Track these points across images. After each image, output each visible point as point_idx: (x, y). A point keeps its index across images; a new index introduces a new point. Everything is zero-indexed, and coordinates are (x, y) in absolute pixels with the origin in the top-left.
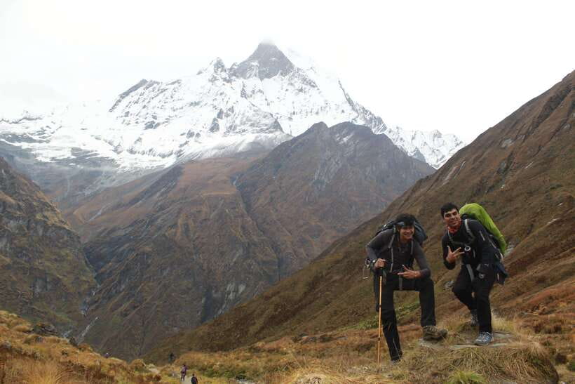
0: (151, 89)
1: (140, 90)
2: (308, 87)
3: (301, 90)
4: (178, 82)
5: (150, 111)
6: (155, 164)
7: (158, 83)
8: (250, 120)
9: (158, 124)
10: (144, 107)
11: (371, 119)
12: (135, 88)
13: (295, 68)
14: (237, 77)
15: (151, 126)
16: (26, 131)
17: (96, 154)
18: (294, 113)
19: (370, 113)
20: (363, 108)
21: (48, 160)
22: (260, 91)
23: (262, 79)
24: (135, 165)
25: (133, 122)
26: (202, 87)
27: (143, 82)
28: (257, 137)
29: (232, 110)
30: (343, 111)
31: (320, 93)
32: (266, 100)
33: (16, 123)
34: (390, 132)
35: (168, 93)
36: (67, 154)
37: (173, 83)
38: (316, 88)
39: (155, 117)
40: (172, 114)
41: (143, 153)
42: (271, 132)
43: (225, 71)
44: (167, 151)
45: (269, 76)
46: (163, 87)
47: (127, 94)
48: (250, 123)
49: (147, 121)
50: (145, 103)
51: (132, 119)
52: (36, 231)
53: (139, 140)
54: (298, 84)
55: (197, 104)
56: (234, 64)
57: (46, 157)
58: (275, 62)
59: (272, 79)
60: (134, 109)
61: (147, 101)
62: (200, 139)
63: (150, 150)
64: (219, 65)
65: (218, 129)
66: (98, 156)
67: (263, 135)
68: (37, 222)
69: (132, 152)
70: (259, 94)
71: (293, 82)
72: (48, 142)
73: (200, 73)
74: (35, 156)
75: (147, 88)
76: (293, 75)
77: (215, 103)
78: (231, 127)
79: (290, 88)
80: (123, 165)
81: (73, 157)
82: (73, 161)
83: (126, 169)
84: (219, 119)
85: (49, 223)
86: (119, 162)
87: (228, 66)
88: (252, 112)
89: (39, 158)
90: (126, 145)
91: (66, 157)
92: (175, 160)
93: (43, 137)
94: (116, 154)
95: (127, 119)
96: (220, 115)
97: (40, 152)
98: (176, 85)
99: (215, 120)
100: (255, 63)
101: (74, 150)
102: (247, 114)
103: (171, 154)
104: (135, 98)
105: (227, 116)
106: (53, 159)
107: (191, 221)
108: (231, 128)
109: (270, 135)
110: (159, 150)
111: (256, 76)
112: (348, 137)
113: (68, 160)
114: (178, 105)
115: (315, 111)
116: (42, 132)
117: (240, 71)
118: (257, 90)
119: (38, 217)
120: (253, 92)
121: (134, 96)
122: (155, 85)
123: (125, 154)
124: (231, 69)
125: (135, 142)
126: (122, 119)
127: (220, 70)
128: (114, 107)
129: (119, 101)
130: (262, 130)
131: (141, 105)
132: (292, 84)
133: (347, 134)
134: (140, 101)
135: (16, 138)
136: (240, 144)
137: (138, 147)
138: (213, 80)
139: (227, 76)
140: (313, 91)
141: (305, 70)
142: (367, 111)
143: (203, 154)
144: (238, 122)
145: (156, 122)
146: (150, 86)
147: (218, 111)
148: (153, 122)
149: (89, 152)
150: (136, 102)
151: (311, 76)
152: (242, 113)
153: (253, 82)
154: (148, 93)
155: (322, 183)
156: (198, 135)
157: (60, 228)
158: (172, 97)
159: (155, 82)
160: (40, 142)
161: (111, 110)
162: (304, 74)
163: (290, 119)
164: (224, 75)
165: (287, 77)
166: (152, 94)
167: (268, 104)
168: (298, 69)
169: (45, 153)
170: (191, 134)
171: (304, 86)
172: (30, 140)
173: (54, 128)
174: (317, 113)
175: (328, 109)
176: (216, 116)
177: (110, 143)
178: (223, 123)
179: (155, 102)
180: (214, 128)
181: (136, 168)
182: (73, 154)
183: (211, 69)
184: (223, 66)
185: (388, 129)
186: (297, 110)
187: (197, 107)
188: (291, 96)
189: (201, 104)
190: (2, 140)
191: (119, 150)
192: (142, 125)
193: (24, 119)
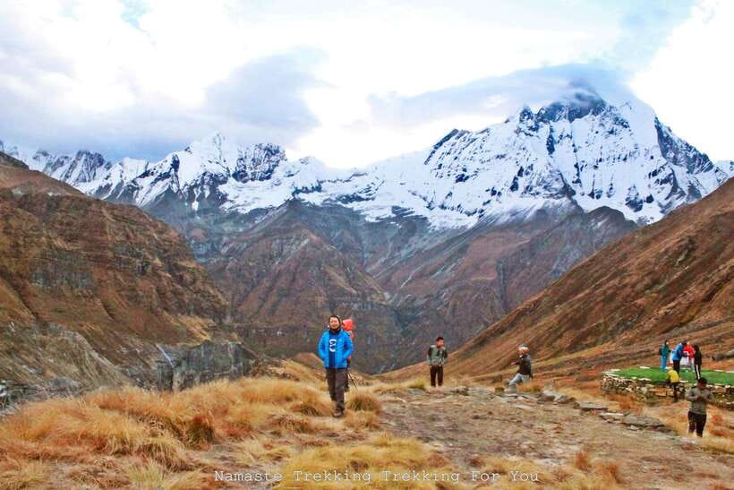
0: (462, 138)
1: (452, 140)
2: (620, 127)
3: (611, 132)
4: (487, 130)
5: (461, 162)
6: (460, 224)
7: (469, 133)
8: (545, 182)
9: (468, 177)
10: (456, 158)
11: (695, 157)
12: (448, 138)
13: (607, 107)
14: (545, 122)
15: (461, 179)
16: (355, 190)
17: (412, 212)
18: (600, 160)
19: (695, 150)
20: (687, 145)
21: (373, 220)
22: (568, 136)
23: (571, 120)
24: (444, 225)
25: (445, 175)
26: (509, 139)
27: (455, 131)
28: (546, 203)
29: (531, 167)
30: (652, 158)
31: (631, 134)
32: (573, 145)
33: (348, 181)
34: (717, 171)
35: (478, 143)
36: (388, 213)
37: (483, 132)
38: (628, 129)
39: (465, 170)
40: (481, 166)
41: (453, 209)
42: (559, 198)
43: (532, 118)
44: (471, 211)
45: (579, 116)
46: (473, 136)
47: (440, 144)
48: (544, 184)
49: (458, 173)
50: (456, 155)
51: (444, 171)
53: (450, 194)
54: (609, 124)
55: (503, 157)
56: (542, 109)
57: (372, 218)
59: (583, 119)
60: (448, 160)
61: (458, 152)
62: (501, 198)
63: (459, 206)
64: (526, 113)
65: (517, 188)
66: (414, 214)
67: (552, 200)
69: (443, 207)
70: (568, 139)
71: (604, 123)
72: (373, 199)
73: (506, 122)
74: (364, 217)
75: (458, 138)
76: (605, 114)
77: (519, 158)
78: (527, 187)
79: (601, 129)
80: (433, 224)
81: (394, 215)
82: (393, 219)
83: (436, 229)
84: (519, 178)
86: (430, 221)
87: (535, 110)
88: (547, 173)
89: (367, 219)
90: (438, 201)
91: (387, 216)
92: (477, 221)
93: (370, 195)
94: (429, 211)
95: (440, 171)
96: (520, 173)
97: (368, 212)
98: (486, 134)
99: (515, 178)
100: (565, 103)
101: (395, 209)
102: (543, 175)
103: (475, 213)
104: (448, 149)
105: (527, 174)
106: (378, 218)
108: (528, 189)
109: (557, 202)
110: (466, 207)
111: (565, 117)
112: (603, 222)
113: (389, 219)
114: (486, 156)
115: (623, 157)
116: (368, 190)
117: (548, 115)
118: (565, 134)
120: (561, 137)
121: (446, 147)
122: (466, 135)
123: (437, 209)
124: (538, 114)
125: (446, 197)
126: (434, 173)
127: (526, 117)
128: (428, 160)
129: (434, 152)
130: (551, 195)
131: (451, 157)
132: (602, 125)
133: (603, 218)
134: (452, 152)
135: (349, 199)
136: (528, 211)
137: (450, 203)
138: (518, 131)
139: (534, 123)
140: (625, 132)
141: (618, 106)
142: (691, 148)
144: (534, 183)
145: (466, 174)
146: (462, 135)
147: (519, 168)
148: (463, 175)
149: (406, 210)
150: (449, 153)
151: (625, 114)
152: (539, 172)
153: (561, 126)
154: (460, 143)
156: (499, 193)
158: (481, 148)
159: (466, 132)
160: (367, 199)
161: (426, 163)
162: (616, 113)
163: (596, 167)
164: (531, 123)
165: (599, 116)
166: (463, 144)
167: (575, 151)
168: (611, 107)
169: (373, 211)
170: (494, 193)
171: (615, 127)
172: (360, 199)
173: (378, 183)
174: (625, 159)
175: (636, 155)
176: (516, 174)
177: (425, 199)
178: (522, 182)
179: (465, 153)
180: (514, 187)
181: (444, 228)
182: (393, 212)
183: (518, 117)
184: (529, 114)
185: (715, 168)
186: (604, 157)
187: (503, 160)
188: (600, 139)
189: (507, 157)
190: (339, 203)
191: (432, 206)
192: (453, 178)
193: (354, 175)
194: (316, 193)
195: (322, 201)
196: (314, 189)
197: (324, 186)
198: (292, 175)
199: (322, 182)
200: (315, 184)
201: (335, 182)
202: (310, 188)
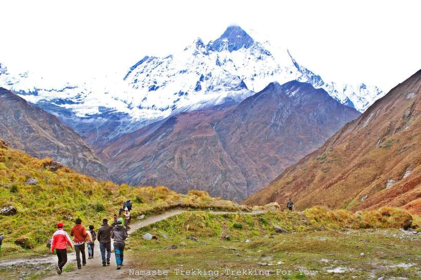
0: (152, 62)
1: (145, 63)
2: (265, 55)
3: (260, 58)
4: (171, 56)
5: (152, 77)
6: (157, 116)
7: (157, 58)
8: (224, 82)
9: (158, 87)
10: (148, 75)
11: (312, 77)
12: (141, 62)
13: (255, 42)
14: (213, 51)
15: (153, 88)
16: (68, 96)
17: (115, 110)
18: (255, 75)
19: (312, 73)
20: (306, 69)
21: (83, 116)
22: (230, 60)
23: (231, 52)
24: (143, 117)
25: (140, 87)
26: (189, 59)
27: (147, 58)
28: (229, 94)
29: (210, 75)
30: (291, 72)
31: (273, 59)
32: (234, 66)
33: (61, 91)
34: (327, 86)
35: (164, 65)
36: (96, 111)
37: (167, 58)
38: (271, 56)
39: (155, 83)
40: (168, 79)
41: (148, 108)
42: (239, 90)
43: (204, 47)
44: (164, 107)
45: (235, 49)
46: (161, 60)
47: (135, 67)
48: (223, 84)
49: (150, 85)
50: (148, 73)
51: (139, 84)
52: (79, 166)
53: (145, 99)
54: (257, 53)
55: (185, 71)
56: (210, 42)
57: (82, 114)
58: (240, 38)
59: (238, 51)
60: (141, 77)
61: (149, 71)
62: (188, 97)
63: (153, 106)
64: (200, 43)
65: (200, 89)
66: (117, 112)
67: (233, 92)
68: (79, 160)
69: (140, 107)
70: (230, 62)
71: (253, 52)
72: (82, 103)
73: (185, 50)
74: (74, 113)
75: (149, 62)
76: (254, 47)
77: (198, 70)
78: (210, 87)
79: (252, 57)
80: (134, 117)
81: (101, 113)
82: (100, 115)
83: (137, 120)
84: (201, 82)
85: (87, 159)
86: (131, 115)
87: (205, 43)
88: (224, 76)
89: (77, 115)
90: (136, 103)
91: (95, 113)
92: (171, 112)
93: (80, 100)
94: (129, 109)
95: (136, 84)
96: (202, 78)
97: (78, 110)
98: (170, 59)
99: (198, 82)
100: (225, 40)
101: (101, 108)
102: (221, 78)
103: (168, 108)
104: (141, 70)
105: (207, 79)
106: (86, 115)
107: (184, 156)
108: (210, 88)
109: (239, 92)
110: (159, 106)
111: (226, 49)
112: (295, 92)
113: (97, 115)
114: (171, 73)
115: (271, 73)
116: (79, 96)
117: (215, 46)
118: (227, 59)
119: (80, 155)
120: (225, 61)
121: (140, 68)
122: (155, 60)
123: (136, 109)
124: (208, 45)
125: (142, 101)
126: (132, 85)
127: (200, 46)
128: (126, 77)
129: (130, 72)
130: (232, 89)
131: (144, 75)
132: (252, 54)
133: (295, 89)
134: (145, 71)
135: (62, 101)
136: (217, 99)
137: (144, 104)
138: (196, 54)
139: (206, 50)
140: (269, 58)
141: (262, 43)
142: (309, 71)
143: (190, 107)
144: (215, 83)
145: (157, 85)
146: (152, 60)
147: (200, 76)
148: (154, 86)
149: (110, 109)
150: (142, 73)
151: (267, 47)
152: (217, 76)
153: (224, 54)
154: (150, 66)
155: (277, 126)
156: (186, 94)
157: (95, 163)
158: (167, 67)
159: (154, 58)
160: (78, 103)
161: (124, 79)
162: (262, 46)
163: (253, 79)
164: (204, 50)
165: (249, 49)
166: (152, 66)
167: (236, 70)
168: (257, 43)
169: (81, 111)
170: (181, 94)
171: (262, 55)
172: (71, 102)
173: (86, 93)
175: (280, 71)
176: (199, 80)
177: (125, 102)
178: (204, 85)
179: (154, 72)
180: (198, 88)
181: (143, 119)
182: (100, 111)
183: (194, 46)
184: (202, 44)
185: (325, 84)
186: (257, 73)
187: (185, 74)
188: (253, 62)
189: (188, 71)
190: (53, 103)
191: (131, 107)
192: (147, 89)
193: (66, 88)
194: (32, 96)
195: (37, 101)
196: (30, 93)
197: (39, 92)
198: (12, 84)
199: (39, 90)
200: (32, 90)
201: (50, 91)
202: (27, 91)
